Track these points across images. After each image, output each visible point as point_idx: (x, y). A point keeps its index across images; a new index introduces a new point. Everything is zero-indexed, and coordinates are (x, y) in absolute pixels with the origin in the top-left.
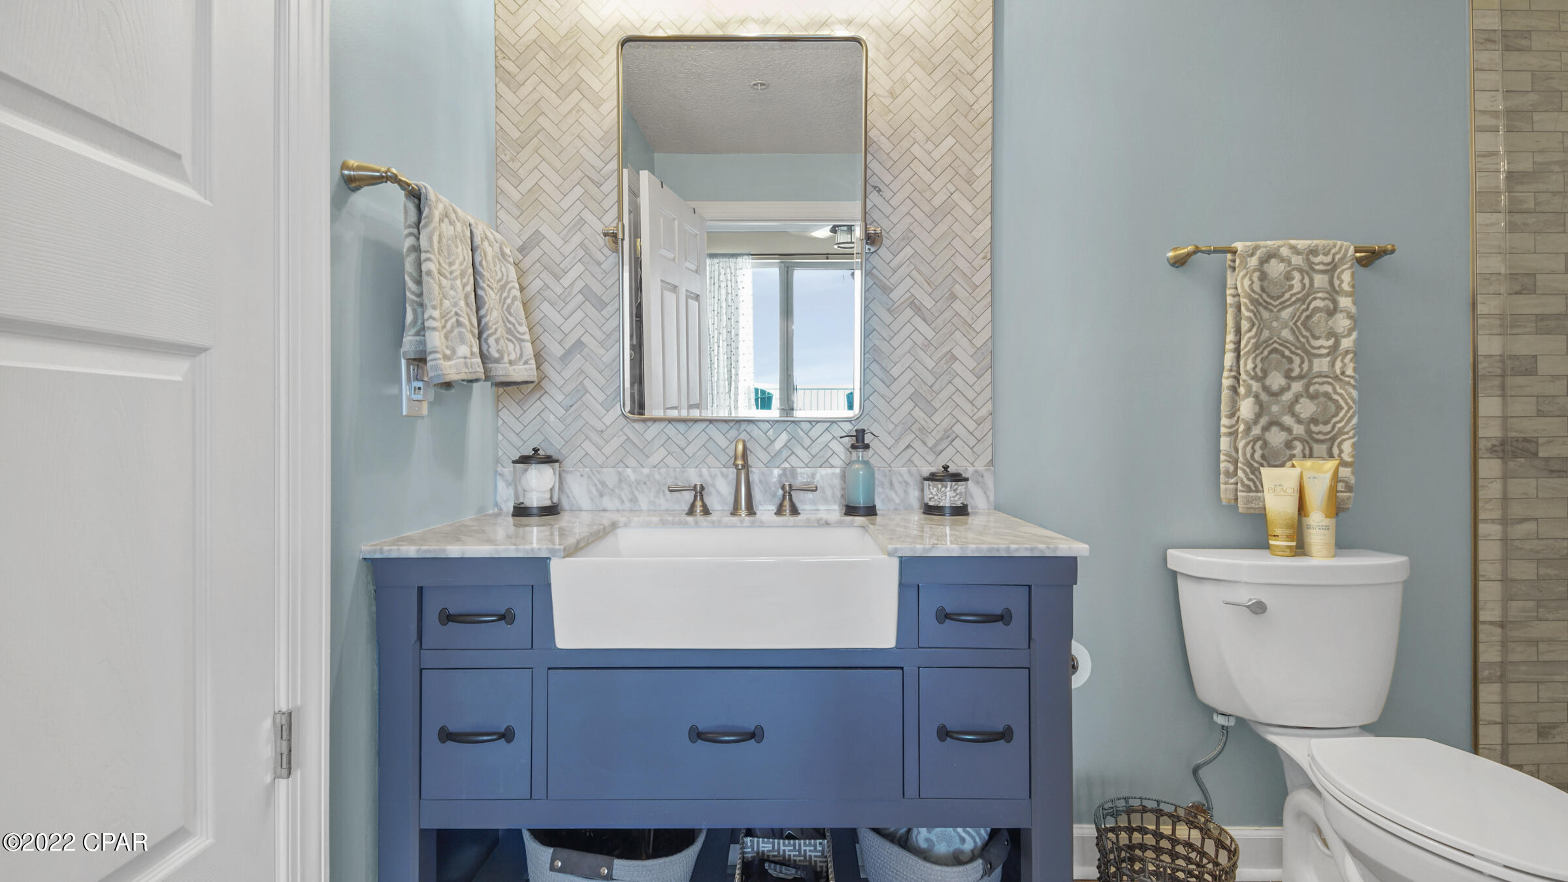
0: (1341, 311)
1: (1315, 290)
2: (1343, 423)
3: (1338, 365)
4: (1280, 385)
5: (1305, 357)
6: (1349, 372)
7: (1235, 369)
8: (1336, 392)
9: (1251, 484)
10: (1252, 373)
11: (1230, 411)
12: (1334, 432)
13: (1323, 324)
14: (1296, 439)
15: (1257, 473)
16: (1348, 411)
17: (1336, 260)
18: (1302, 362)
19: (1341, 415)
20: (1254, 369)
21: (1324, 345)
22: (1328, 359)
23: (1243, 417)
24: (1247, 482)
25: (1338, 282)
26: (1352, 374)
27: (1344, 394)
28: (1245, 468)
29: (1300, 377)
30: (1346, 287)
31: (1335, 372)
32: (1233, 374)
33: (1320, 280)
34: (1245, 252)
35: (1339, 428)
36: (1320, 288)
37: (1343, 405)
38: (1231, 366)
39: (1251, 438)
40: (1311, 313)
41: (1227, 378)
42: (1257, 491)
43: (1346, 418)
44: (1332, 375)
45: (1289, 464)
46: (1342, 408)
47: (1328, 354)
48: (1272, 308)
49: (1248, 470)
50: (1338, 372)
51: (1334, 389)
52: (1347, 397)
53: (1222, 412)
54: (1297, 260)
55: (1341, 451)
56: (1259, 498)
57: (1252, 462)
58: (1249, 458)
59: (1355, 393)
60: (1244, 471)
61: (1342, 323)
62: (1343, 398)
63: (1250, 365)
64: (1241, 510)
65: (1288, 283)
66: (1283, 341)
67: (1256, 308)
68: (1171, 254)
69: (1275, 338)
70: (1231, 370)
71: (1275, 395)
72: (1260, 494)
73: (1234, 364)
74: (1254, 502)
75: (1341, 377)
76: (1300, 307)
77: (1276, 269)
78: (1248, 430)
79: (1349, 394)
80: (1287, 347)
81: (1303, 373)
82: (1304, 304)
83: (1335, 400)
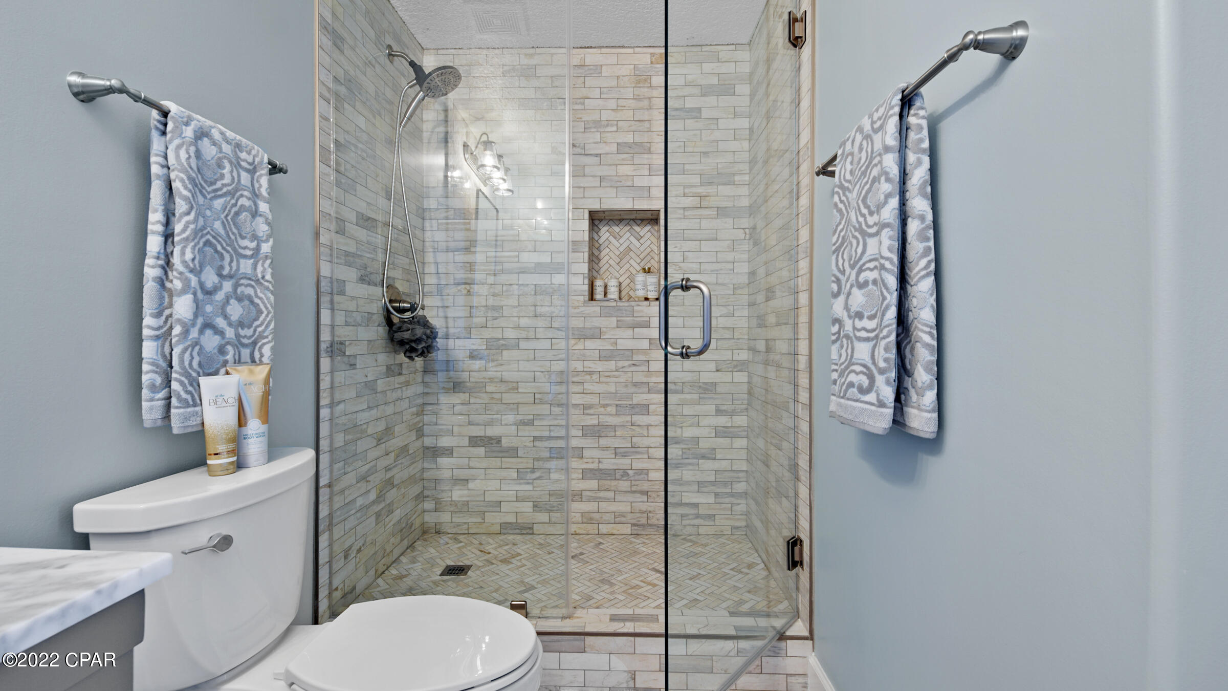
0: (260, 215)
1: (242, 187)
2: (263, 327)
3: (260, 269)
4: (214, 283)
5: (234, 256)
6: (268, 277)
7: (162, 256)
8: (257, 296)
9: (189, 397)
10: (191, 265)
11: (156, 309)
12: (255, 336)
13: (248, 224)
14: (228, 343)
15: (195, 384)
16: (267, 316)
17: (256, 163)
18: (232, 261)
19: (261, 319)
20: (193, 260)
21: (249, 246)
22: (252, 261)
23: (180, 317)
24: (184, 395)
25: (258, 186)
26: (271, 280)
27: (264, 298)
28: (183, 379)
29: (230, 277)
30: (264, 192)
31: (257, 276)
32: (161, 262)
33: (245, 177)
34: (180, 117)
35: (260, 332)
36: (245, 186)
37: (264, 309)
38: (159, 253)
39: (189, 343)
40: (239, 209)
41: (153, 267)
42: (195, 405)
43: (266, 323)
44: (254, 278)
45: (223, 371)
46: (262, 313)
47: (252, 257)
48: (206, 193)
49: (186, 381)
50: (260, 276)
51: (256, 292)
52: (266, 302)
53: (144, 309)
54: (226, 148)
55: (262, 355)
56: (197, 413)
57: (190, 371)
58: (187, 367)
59: (272, 298)
60: (182, 383)
61: (262, 228)
62: (263, 303)
63: (189, 256)
64: (175, 431)
65: (220, 171)
66: (216, 233)
67: (193, 188)
68: (74, 79)
69: (209, 229)
70: (158, 258)
71: (209, 293)
72: (198, 409)
73: (162, 251)
74: (191, 419)
75: (262, 281)
76: (230, 200)
77: (209, 151)
78: (186, 332)
79: (268, 299)
80: (219, 242)
81: (232, 272)
82: (233, 198)
83: (256, 303)
